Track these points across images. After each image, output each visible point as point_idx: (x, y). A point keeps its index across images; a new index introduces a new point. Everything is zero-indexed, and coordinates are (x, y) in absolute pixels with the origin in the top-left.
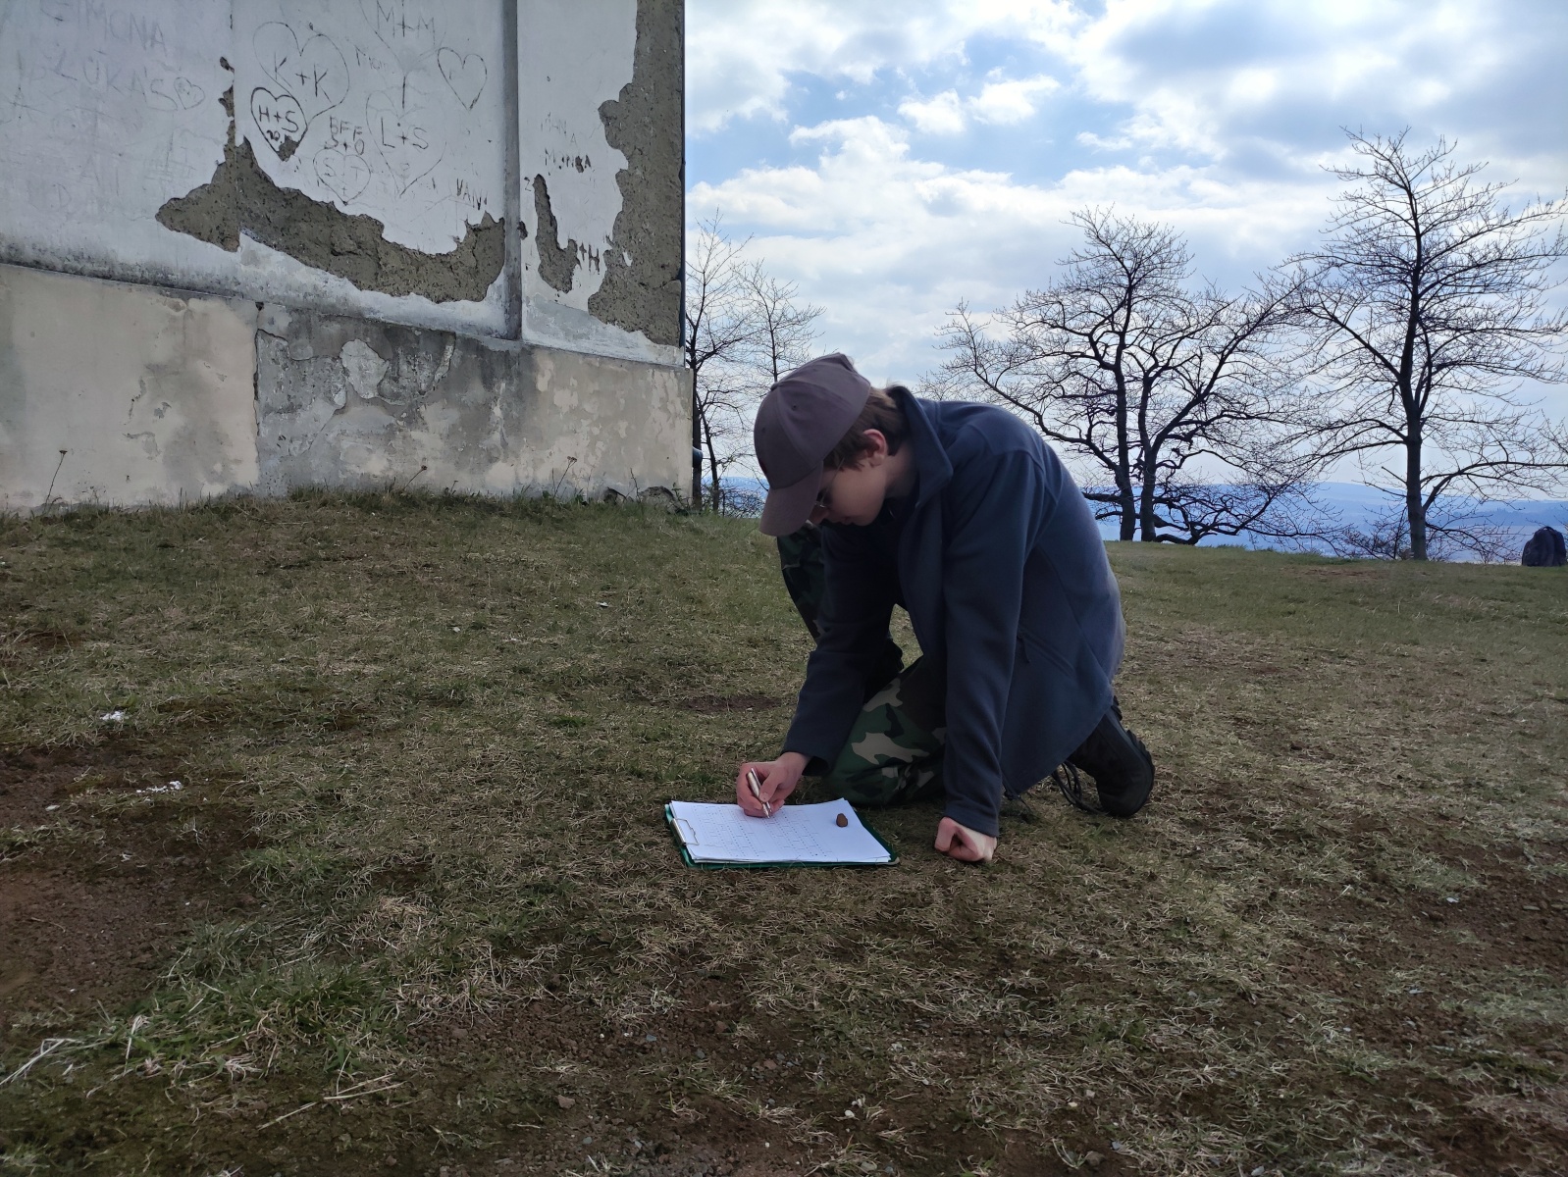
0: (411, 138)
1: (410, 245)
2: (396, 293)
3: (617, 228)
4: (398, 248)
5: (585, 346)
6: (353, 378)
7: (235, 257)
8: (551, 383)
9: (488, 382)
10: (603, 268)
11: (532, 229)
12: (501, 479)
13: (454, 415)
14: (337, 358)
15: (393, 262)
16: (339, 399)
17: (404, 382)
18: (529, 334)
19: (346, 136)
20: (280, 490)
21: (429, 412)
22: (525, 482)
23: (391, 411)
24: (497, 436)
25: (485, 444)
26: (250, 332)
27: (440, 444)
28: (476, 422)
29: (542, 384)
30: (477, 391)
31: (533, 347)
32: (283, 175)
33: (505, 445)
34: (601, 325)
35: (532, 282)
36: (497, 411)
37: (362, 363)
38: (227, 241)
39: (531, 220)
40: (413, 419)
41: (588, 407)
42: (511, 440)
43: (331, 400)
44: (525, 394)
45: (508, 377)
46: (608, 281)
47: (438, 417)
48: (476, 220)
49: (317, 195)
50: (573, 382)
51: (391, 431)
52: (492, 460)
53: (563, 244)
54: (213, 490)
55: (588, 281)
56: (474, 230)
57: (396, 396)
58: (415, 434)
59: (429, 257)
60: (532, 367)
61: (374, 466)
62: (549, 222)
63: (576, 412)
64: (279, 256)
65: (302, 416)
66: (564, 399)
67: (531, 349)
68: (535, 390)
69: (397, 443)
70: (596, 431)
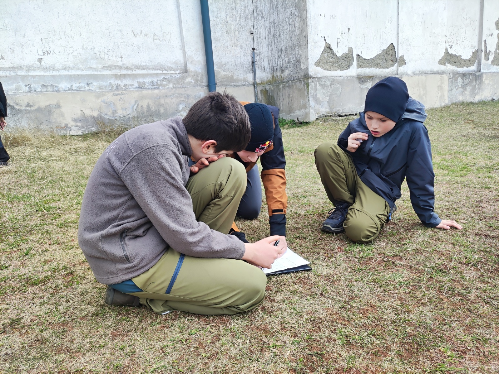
0: (466, 39)
1: (465, 59)
2: (463, 67)
3: (497, 46)
4: (463, 59)
5: (490, 71)
6: (459, 84)
7: (445, 67)
8: (485, 79)
9: (476, 81)
10: (494, 54)
11: (483, 50)
12: (477, 99)
13: (471, 88)
14: (457, 81)
15: (462, 62)
16: (457, 87)
17: (465, 83)
18: (482, 71)
19: (458, 42)
20: (450, 104)
21: (468, 88)
22: (480, 99)
23: (463, 88)
24: (476, 91)
25: (475, 92)
26: (448, 78)
27: (469, 93)
28: (474, 89)
29: (484, 80)
30: (474, 83)
31: (483, 73)
32: (451, 52)
33: (478, 92)
34: (493, 66)
35: (483, 61)
36: (477, 86)
37: (460, 80)
38: (444, 64)
39: (483, 48)
40: (466, 90)
41: (490, 83)
42: (478, 91)
43: (456, 88)
44: (481, 82)
45: (479, 79)
46: (495, 57)
47: (469, 88)
48: (474, 51)
49: (454, 54)
50: (488, 78)
51: (463, 92)
52: (476, 95)
53: (488, 52)
54: (443, 104)
55: (491, 58)
56: (473, 53)
57: (463, 86)
58: (466, 92)
59: (467, 60)
60: (482, 77)
61: (460, 98)
62: (486, 48)
63: (489, 84)
64: (449, 65)
65: (453, 91)
66: (487, 82)
67: (482, 74)
68: (483, 81)
69: (463, 94)
70: (491, 87)
